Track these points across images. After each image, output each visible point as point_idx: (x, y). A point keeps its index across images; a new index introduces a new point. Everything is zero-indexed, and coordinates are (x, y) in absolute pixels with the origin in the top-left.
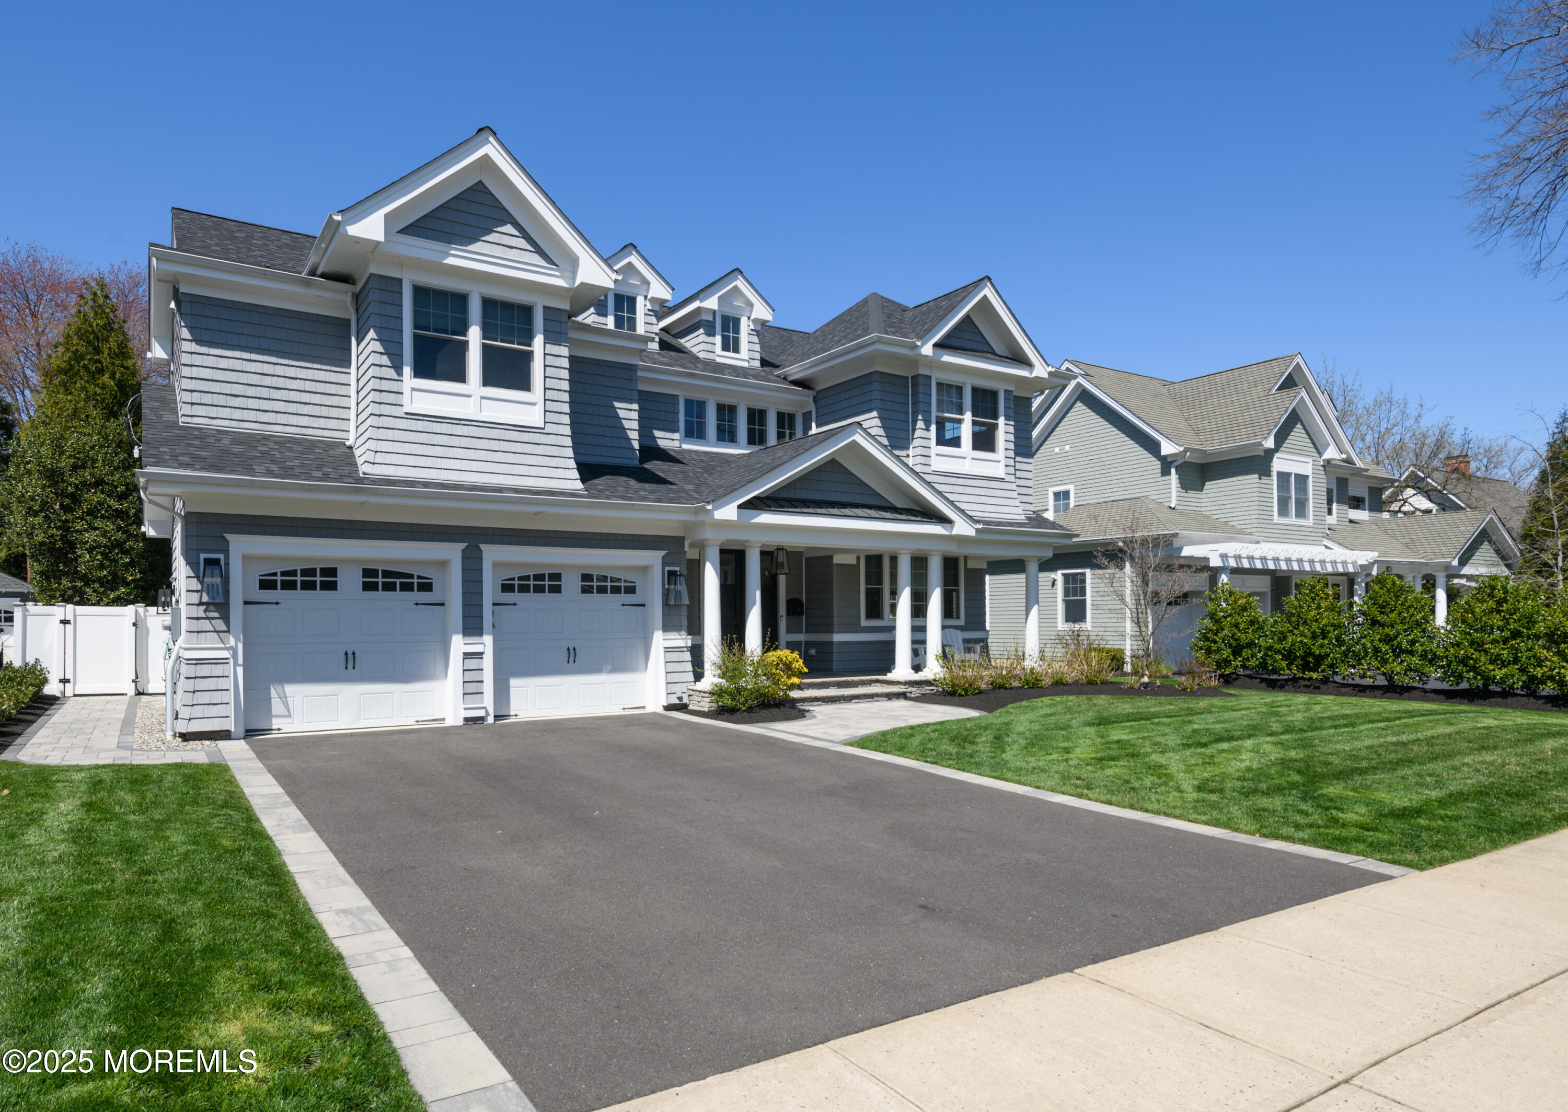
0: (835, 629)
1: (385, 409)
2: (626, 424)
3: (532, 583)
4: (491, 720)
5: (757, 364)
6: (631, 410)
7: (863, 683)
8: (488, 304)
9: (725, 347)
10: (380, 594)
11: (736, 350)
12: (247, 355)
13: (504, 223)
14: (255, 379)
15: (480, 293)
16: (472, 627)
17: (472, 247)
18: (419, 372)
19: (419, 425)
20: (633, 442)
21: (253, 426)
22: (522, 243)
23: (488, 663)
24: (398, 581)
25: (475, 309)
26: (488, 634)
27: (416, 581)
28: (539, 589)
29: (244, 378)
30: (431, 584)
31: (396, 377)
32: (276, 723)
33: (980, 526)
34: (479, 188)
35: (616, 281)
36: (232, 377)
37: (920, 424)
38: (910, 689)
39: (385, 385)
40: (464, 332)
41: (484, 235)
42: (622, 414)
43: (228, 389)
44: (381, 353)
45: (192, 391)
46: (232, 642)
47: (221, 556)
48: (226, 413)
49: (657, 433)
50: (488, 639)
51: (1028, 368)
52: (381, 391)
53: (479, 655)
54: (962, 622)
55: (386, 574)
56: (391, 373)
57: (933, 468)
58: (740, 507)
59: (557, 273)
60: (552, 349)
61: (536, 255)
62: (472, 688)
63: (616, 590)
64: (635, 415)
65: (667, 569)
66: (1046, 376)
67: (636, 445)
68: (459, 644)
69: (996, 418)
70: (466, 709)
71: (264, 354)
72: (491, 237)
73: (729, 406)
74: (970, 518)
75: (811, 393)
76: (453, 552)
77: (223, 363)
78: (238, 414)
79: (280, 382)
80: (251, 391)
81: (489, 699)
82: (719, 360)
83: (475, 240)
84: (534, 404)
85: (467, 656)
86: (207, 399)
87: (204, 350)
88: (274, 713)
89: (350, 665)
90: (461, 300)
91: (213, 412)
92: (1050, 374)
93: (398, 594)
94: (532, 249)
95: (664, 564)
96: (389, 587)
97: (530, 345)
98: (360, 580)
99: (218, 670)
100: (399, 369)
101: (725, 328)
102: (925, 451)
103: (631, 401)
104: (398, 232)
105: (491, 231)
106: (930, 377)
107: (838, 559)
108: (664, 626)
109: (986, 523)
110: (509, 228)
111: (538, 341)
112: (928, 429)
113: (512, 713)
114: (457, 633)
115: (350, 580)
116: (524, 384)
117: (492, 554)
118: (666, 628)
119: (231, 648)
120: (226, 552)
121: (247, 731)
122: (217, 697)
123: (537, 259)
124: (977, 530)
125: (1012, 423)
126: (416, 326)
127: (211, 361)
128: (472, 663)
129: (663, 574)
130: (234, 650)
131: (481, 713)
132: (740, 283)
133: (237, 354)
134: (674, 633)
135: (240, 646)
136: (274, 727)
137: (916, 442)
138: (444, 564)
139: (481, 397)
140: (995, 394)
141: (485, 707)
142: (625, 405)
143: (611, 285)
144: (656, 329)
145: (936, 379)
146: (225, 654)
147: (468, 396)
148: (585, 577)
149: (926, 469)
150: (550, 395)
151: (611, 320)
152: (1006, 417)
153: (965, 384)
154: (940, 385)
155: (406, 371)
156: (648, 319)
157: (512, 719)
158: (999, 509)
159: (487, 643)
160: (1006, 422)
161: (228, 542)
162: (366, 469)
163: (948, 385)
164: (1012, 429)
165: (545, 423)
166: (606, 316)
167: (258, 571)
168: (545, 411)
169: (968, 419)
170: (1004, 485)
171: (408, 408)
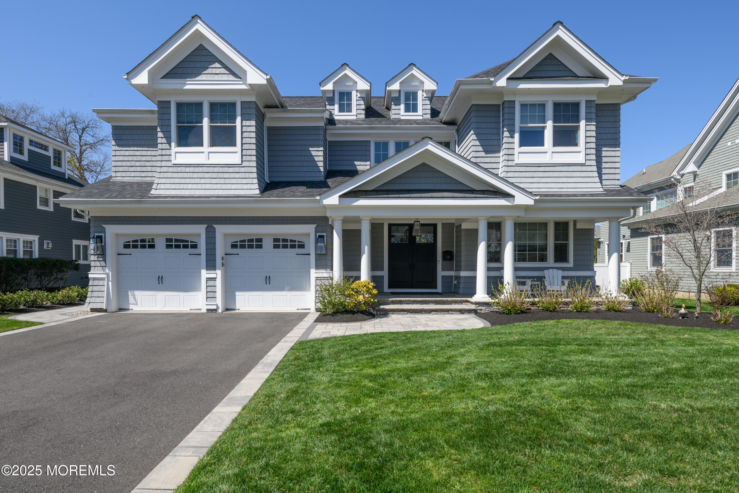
0: (463, 268)
1: (164, 164)
2: (316, 159)
3: (247, 243)
4: (220, 311)
5: (429, 116)
6: (319, 151)
8: (213, 106)
9: (407, 110)
10: (174, 250)
11: (415, 109)
12: (136, 149)
13: (214, 62)
14: (139, 158)
15: (208, 101)
16: (211, 266)
17: (197, 79)
18: (180, 144)
19: (179, 169)
20: (320, 168)
21: (139, 178)
22: (223, 71)
23: (219, 283)
24: (182, 244)
25: (206, 109)
26: (219, 269)
27: (190, 243)
28: (251, 247)
29: (135, 158)
30: (197, 245)
31: (169, 148)
32: (131, 307)
33: (538, 198)
34: (201, 48)
35: (267, 79)
36: (130, 158)
37: (506, 134)
39: (164, 152)
40: (201, 122)
41: (203, 71)
42: (313, 153)
43: (129, 164)
44: (162, 138)
45: (116, 166)
46: (107, 271)
48: (128, 174)
49: (356, 163)
50: (219, 272)
51: (604, 81)
52: (162, 155)
53: (214, 279)
54: (571, 264)
55: (177, 240)
56: (167, 146)
57: (516, 162)
58: (340, 197)
59: (241, 82)
60: (246, 123)
61: (231, 75)
62: (210, 295)
63: (293, 247)
64: (321, 153)
65: (318, 234)
66: (621, 83)
67: (322, 169)
68: (205, 274)
69: (578, 121)
70: (206, 305)
71: (143, 147)
72: (209, 71)
73: (404, 143)
74: (531, 193)
75: (455, 127)
76: (201, 229)
77: (127, 153)
78: (133, 174)
79: (149, 158)
80: (138, 164)
81: (219, 301)
82: (402, 118)
83: (199, 74)
84: (236, 153)
85: (208, 279)
86: (121, 169)
87: (120, 149)
88: (130, 302)
89: (161, 282)
90: (199, 105)
91: (124, 174)
92: (624, 81)
93: (182, 250)
94: (228, 73)
95: (316, 232)
96: (177, 247)
97: (235, 123)
98: (165, 243)
99: (101, 283)
100: (169, 143)
101: (407, 99)
102: (510, 152)
103: (319, 146)
104: (162, 78)
105: (207, 68)
106: (514, 101)
107: (464, 226)
108: (316, 266)
109: (541, 195)
110: (217, 65)
111: (239, 119)
112: (512, 137)
113: (237, 308)
114: (203, 269)
115: (160, 244)
116: (233, 144)
117: (220, 230)
118: (318, 267)
119: (107, 273)
120: (104, 232)
121: (120, 309)
122: (100, 294)
123: (231, 77)
124: (535, 200)
125: (595, 123)
126: (178, 122)
127: (123, 153)
128: (211, 283)
129: (316, 237)
131: (215, 307)
132: (414, 71)
133: (132, 149)
134: (322, 270)
135: (110, 273)
136: (130, 308)
137: (504, 146)
138: (199, 235)
139: (209, 153)
140: (576, 105)
141: (217, 305)
142: (315, 149)
143: (265, 82)
144: (363, 107)
145: (520, 102)
146: (104, 276)
147: (203, 152)
148: (276, 240)
149: (510, 163)
150: (245, 147)
151: (336, 107)
152: (587, 120)
153: (547, 102)
154: (523, 106)
155: (173, 144)
156: (359, 102)
157: (237, 311)
158: (578, 185)
159: (218, 274)
160: (587, 123)
161: (105, 228)
162: (153, 192)
163: (530, 105)
164: (594, 128)
165: (242, 161)
166: (334, 105)
167: (122, 241)
168: (242, 156)
169: (549, 126)
170: (584, 168)
171: (173, 162)
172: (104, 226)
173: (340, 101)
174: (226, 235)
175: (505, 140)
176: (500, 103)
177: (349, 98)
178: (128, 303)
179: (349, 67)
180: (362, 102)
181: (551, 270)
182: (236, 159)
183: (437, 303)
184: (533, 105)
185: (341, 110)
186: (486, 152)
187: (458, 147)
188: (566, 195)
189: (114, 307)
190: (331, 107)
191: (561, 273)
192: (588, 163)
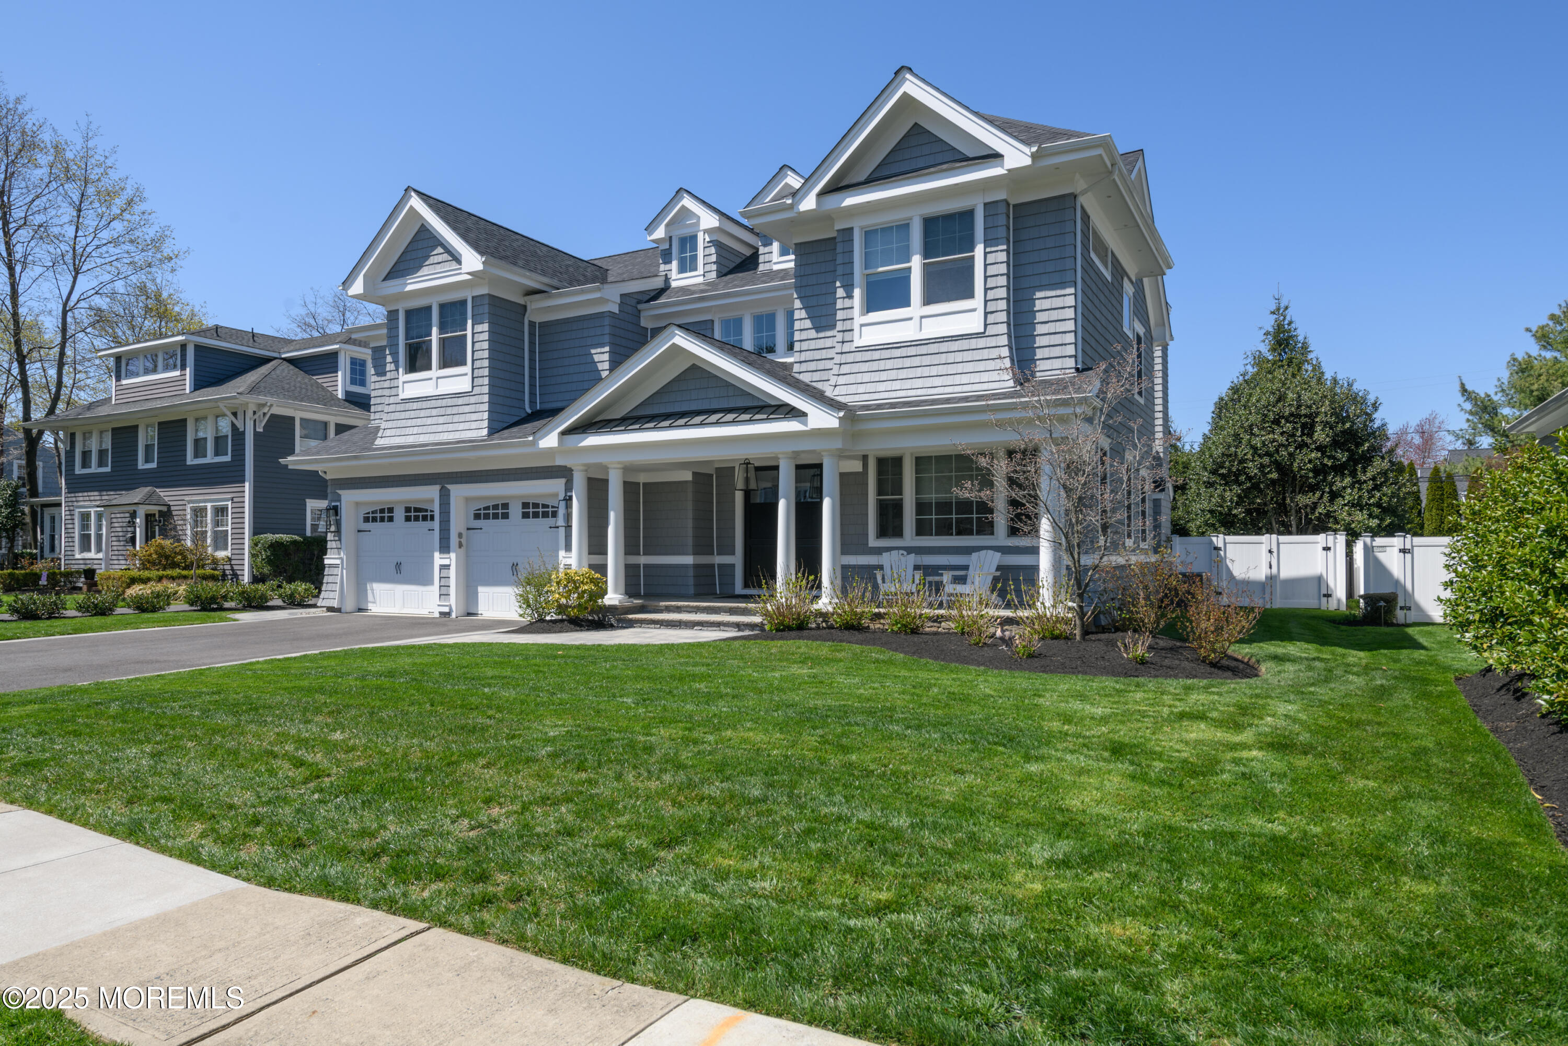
1: (392, 400)
3: (491, 512)
4: (454, 615)
6: (603, 353)
8: (442, 308)
10: (414, 524)
13: (435, 247)
15: (437, 302)
16: (445, 548)
17: (419, 273)
18: (408, 369)
19: (407, 406)
22: (445, 257)
23: (453, 573)
24: (420, 514)
25: (434, 315)
26: (454, 552)
27: (426, 513)
28: (496, 516)
30: (432, 515)
31: (396, 376)
34: (423, 228)
35: (483, 263)
37: (840, 292)
39: (392, 383)
40: (430, 335)
41: (425, 262)
42: (597, 358)
45: (375, 405)
46: (343, 555)
47: (339, 504)
50: (453, 555)
51: (1000, 161)
52: (390, 388)
53: (448, 567)
55: (414, 510)
56: (395, 374)
57: (857, 343)
58: (562, 434)
60: (477, 328)
61: (452, 262)
62: (444, 590)
63: (546, 515)
64: (606, 357)
66: (1028, 161)
68: (439, 559)
69: (971, 248)
70: (439, 606)
72: (432, 260)
73: (767, 315)
74: (839, 405)
76: (434, 492)
81: (453, 601)
82: (775, 268)
83: (421, 267)
84: (466, 374)
85: (442, 567)
88: (369, 600)
89: (399, 572)
90: (427, 310)
92: (1033, 156)
93: (421, 523)
94: (449, 259)
96: (417, 519)
97: (465, 330)
98: (403, 514)
99: (336, 571)
100: (398, 371)
102: (848, 325)
103: (602, 345)
104: (384, 280)
105: (428, 257)
106: (852, 228)
108: (565, 546)
110: (438, 250)
111: (470, 324)
112: (850, 296)
113: (480, 612)
114: (437, 551)
115: (399, 515)
116: (464, 362)
117: (458, 492)
118: (566, 548)
120: (340, 501)
121: (357, 609)
122: (333, 587)
123: (453, 265)
124: (840, 419)
125: (1004, 247)
126: (407, 338)
128: (444, 573)
130: (342, 559)
131: (446, 610)
132: (791, 179)
134: (570, 552)
135: (345, 557)
136: (370, 608)
137: (840, 315)
138: (432, 501)
139: (437, 378)
140: (967, 216)
141: (450, 606)
142: (599, 350)
143: (482, 268)
144: (714, 258)
145: (862, 228)
146: (338, 562)
147: (431, 379)
148: (525, 505)
149: (846, 347)
150: (476, 364)
151: (674, 265)
152: (987, 243)
153: (911, 219)
154: (869, 234)
155: (401, 370)
156: (708, 251)
157: (480, 617)
158: (957, 379)
159: (452, 559)
160: (988, 250)
161: (339, 496)
162: (379, 442)
163: (883, 229)
164: (1003, 257)
165: (473, 387)
166: (670, 262)
167: (363, 511)
168: (473, 378)
169: (916, 263)
170: (981, 343)
171: (402, 396)
172: (339, 492)
173: (680, 253)
174: (462, 500)
175: (839, 304)
176: (835, 234)
177: (694, 246)
178: (367, 602)
179: (688, 193)
182: (466, 384)
184: (886, 230)
185: (682, 270)
186: (818, 328)
189: (349, 605)
190: (667, 267)
192: (991, 330)
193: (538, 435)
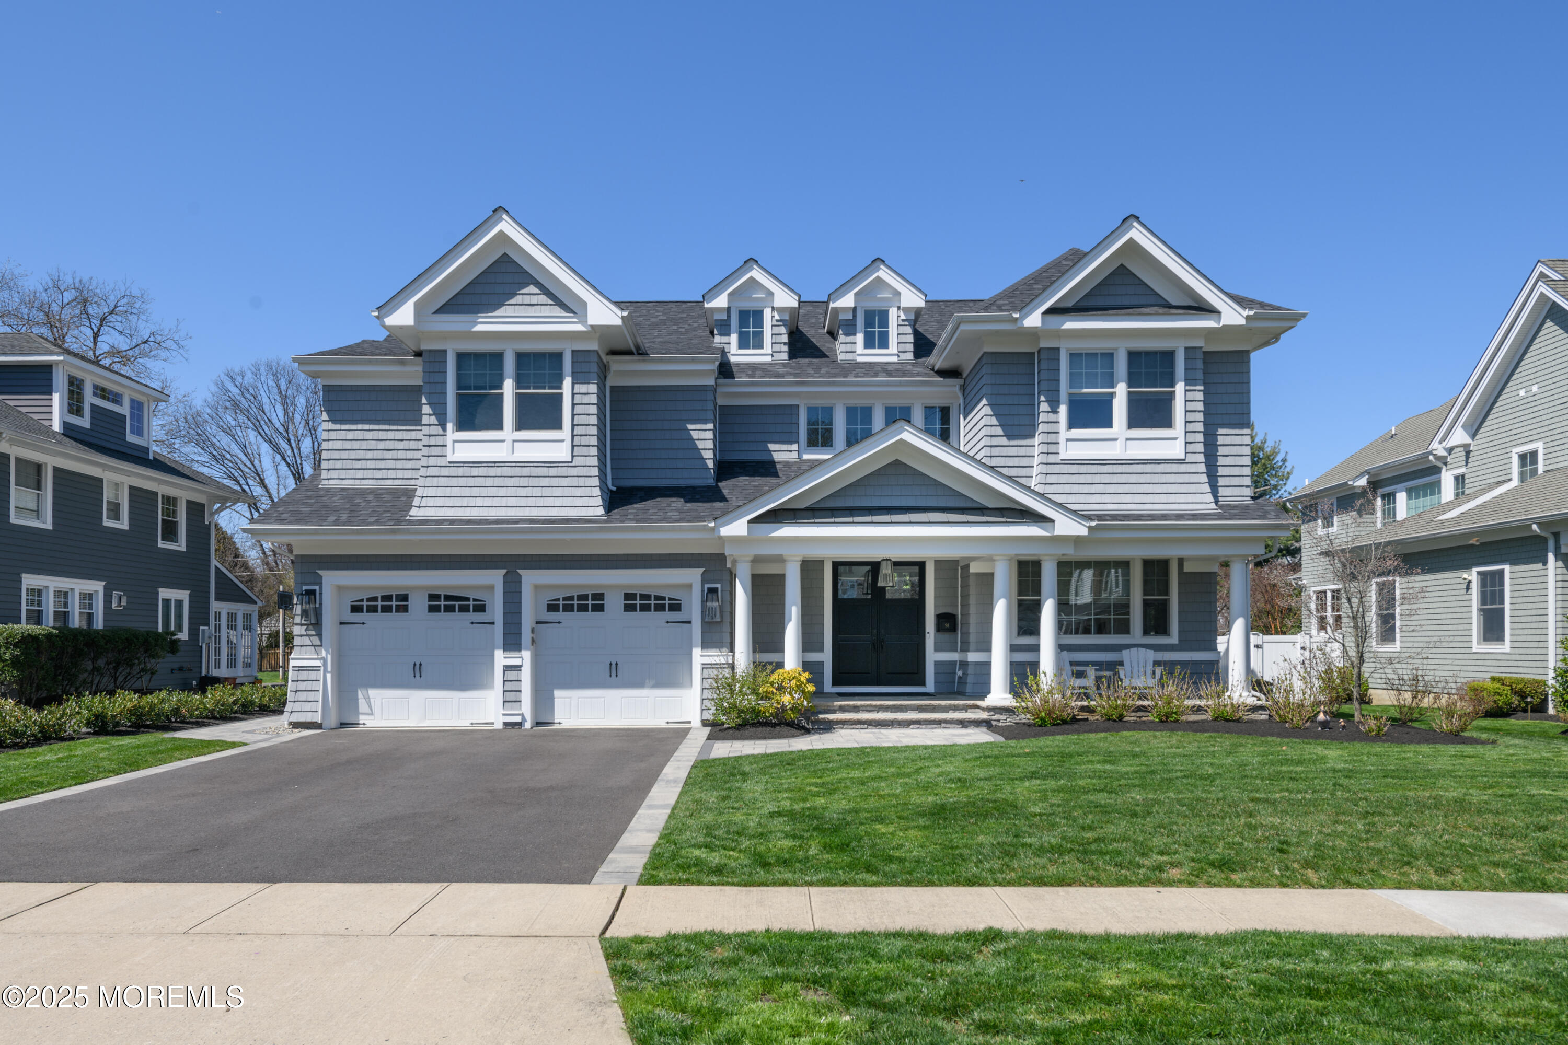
0: (972, 646)
1: (432, 461)
2: (700, 445)
3: (576, 602)
4: (528, 725)
5: (910, 356)
6: (705, 430)
7: (956, 708)
8: (521, 357)
9: (869, 344)
10: (442, 615)
11: (884, 344)
12: (367, 427)
13: (526, 285)
14: (373, 445)
15: (513, 349)
16: (512, 643)
17: (498, 313)
18: (462, 426)
19: (460, 471)
20: (707, 461)
21: (371, 482)
22: (543, 299)
23: (526, 675)
24: (457, 604)
25: (509, 364)
26: (526, 649)
28: (583, 608)
29: (364, 445)
30: (486, 606)
31: (441, 432)
32: (362, 719)
33: (1093, 524)
34: (505, 259)
35: (623, 318)
36: (356, 445)
37: (1044, 406)
38: (997, 717)
39: (433, 441)
40: (500, 387)
41: (508, 300)
42: (695, 435)
43: (353, 455)
44: (430, 415)
45: (329, 460)
46: (324, 654)
47: (317, 588)
48: (351, 474)
49: (772, 447)
50: (526, 655)
51: (1214, 315)
52: (430, 446)
53: (518, 668)
54: (1175, 639)
55: (448, 598)
56: (439, 430)
57: (1063, 455)
58: (750, 522)
59: (575, 320)
60: (580, 388)
61: (557, 308)
62: (511, 696)
63: (660, 608)
64: (710, 435)
65: (707, 586)
66: (1242, 322)
67: (710, 464)
68: (501, 658)
69: (1172, 385)
70: (504, 715)
71: (379, 424)
72: (518, 299)
73: (862, 408)
74: (1080, 513)
75: (957, 382)
76: (495, 578)
77: (350, 435)
78: (360, 474)
79: (390, 445)
80: (369, 455)
81: (526, 707)
82: (860, 359)
83: (500, 305)
84: (563, 441)
85: (507, 668)
86: (339, 465)
87: (337, 427)
88: (360, 711)
89: (418, 674)
90: (498, 357)
91: (343, 474)
92: (1248, 318)
93: (457, 615)
94: (552, 302)
95: (704, 581)
96: (450, 609)
97: (560, 388)
98: (426, 603)
99: (313, 675)
100: (443, 426)
101: (869, 323)
102: (1051, 438)
103: (705, 421)
104: (435, 313)
105: (514, 295)
106: (1058, 349)
107: (974, 568)
108: (702, 643)
109: (1098, 518)
110: (532, 289)
111: (567, 382)
112: (1055, 411)
113: (556, 721)
114: (499, 648)
115: (418, 603)
116: (558, 426)
117: (530, 578)
118: (705, 645)
119: (323, 658)
120: (320, 584)
121: (341, 724)
122: (311, 696)
123: (558, 311)
125: (1202, 388)
126: (459, 387)
127: (342, 435)
128: (511, 675)
129: (703, 591)
130: (324, 660)
131: (518, 719)
132: (884, 273)
133: (360, 427)
134: (714, 650)
135: (329, 657)
136: (361, 722)
137: (1042, 428)
138: (491, 588)
139: (514, 441)
140: (1169, 356)
141: (522, 715)
142: (699, 426)
143: (619, 322)
144: (785, 338)
145: (1068, 350)
146: (318, 663)
147: (503, 441)
148: (628, 596)
149: (1052, 458)
150: (578, 430)
151: (734, 338)
152: (1188, 381)
153: (1116, 349)
154: (1075, 357)
155: (450, 426)
156: (776, 330)
157: (556, 727)
158: (1172, 498)
159: (525, 658)
160: (1188, 388)
161: (321, 577)
162: (413, 512)
163: (1086, 355)
164: (1200, 396)
165: (573, 456)
166: (729, 335)
167: (350, 598)
168: (573, 446)
169: (1121, 391)
170: (1183, 468)
171: (450, 458)
172: (320, 572)
173: (740, 327)
174: (537, 588)
175: (1043, 417)
176: (1035, 350)
177: (759, 323)
178: (357, 712)
179: (759, 266)
180: (783, 330)
181: (1134, 650)
182: (562, 452)
183: (921, 709)
184: (1092, 356)
185: (743, 344)
186: (1010, 437)
187: (965, 418)
188: (1149, 515)
189: (333, 721)
190: (724, 339)
191: (1151, 655)
192: (1190, 458)
193: (719, 521)
